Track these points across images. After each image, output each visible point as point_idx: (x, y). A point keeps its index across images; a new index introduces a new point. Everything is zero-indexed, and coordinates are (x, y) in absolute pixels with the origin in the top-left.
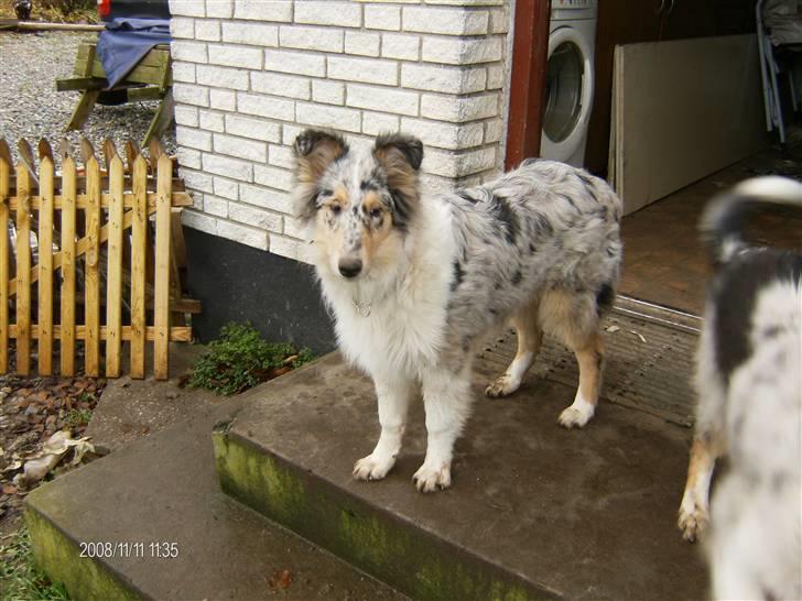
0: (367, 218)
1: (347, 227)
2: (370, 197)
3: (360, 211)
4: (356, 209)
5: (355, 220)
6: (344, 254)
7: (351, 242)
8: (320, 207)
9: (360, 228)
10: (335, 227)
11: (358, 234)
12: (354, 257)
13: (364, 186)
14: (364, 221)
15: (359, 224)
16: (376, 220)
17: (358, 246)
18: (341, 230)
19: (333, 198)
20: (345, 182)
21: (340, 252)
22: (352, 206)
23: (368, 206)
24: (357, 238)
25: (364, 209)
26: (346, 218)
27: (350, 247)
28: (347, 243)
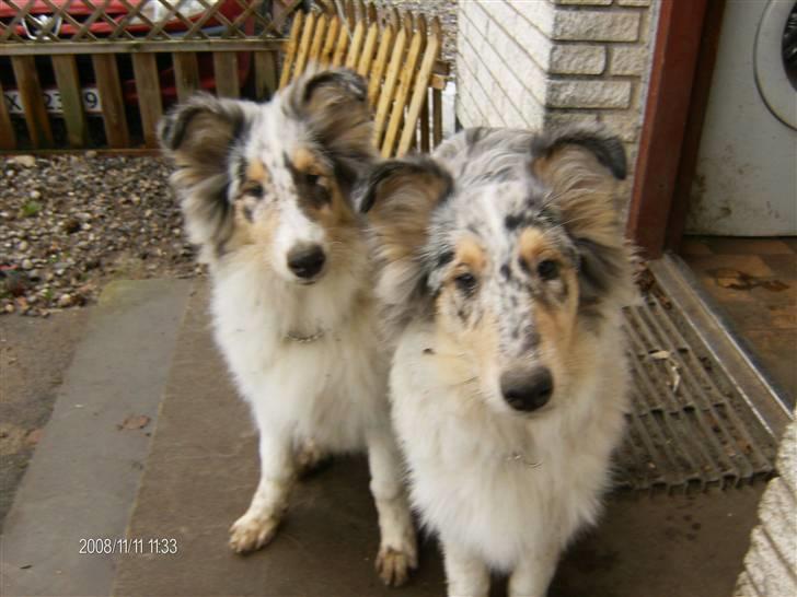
0: (535, 281)
1: (498, 308)
2: (530, 238)
3: (517, 271)
4: (506, 270)
5: (510, 290)
6: (506, 365)
7: (515, 335)
8: (438, 293)
9: (525, 304)
10: (473, 319)
11: (524, 316)
12: (530, 363)
13: (513, 223)
14: (530, 289)
15: (523, 296)
16: (555, 285)
17: (534, 341)
18: (488, 320)
19: (455, 262)
20: (472, 228)
21: (499, 362)
22: (498, 267)
23: (529, 256)
24: (526, 323)
25: (524, 264)
26: (492, 294)
27: (517, 345)
28: (508, 339)
